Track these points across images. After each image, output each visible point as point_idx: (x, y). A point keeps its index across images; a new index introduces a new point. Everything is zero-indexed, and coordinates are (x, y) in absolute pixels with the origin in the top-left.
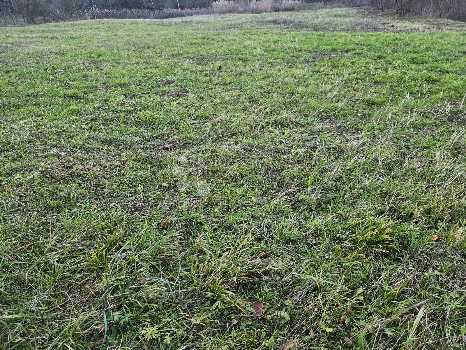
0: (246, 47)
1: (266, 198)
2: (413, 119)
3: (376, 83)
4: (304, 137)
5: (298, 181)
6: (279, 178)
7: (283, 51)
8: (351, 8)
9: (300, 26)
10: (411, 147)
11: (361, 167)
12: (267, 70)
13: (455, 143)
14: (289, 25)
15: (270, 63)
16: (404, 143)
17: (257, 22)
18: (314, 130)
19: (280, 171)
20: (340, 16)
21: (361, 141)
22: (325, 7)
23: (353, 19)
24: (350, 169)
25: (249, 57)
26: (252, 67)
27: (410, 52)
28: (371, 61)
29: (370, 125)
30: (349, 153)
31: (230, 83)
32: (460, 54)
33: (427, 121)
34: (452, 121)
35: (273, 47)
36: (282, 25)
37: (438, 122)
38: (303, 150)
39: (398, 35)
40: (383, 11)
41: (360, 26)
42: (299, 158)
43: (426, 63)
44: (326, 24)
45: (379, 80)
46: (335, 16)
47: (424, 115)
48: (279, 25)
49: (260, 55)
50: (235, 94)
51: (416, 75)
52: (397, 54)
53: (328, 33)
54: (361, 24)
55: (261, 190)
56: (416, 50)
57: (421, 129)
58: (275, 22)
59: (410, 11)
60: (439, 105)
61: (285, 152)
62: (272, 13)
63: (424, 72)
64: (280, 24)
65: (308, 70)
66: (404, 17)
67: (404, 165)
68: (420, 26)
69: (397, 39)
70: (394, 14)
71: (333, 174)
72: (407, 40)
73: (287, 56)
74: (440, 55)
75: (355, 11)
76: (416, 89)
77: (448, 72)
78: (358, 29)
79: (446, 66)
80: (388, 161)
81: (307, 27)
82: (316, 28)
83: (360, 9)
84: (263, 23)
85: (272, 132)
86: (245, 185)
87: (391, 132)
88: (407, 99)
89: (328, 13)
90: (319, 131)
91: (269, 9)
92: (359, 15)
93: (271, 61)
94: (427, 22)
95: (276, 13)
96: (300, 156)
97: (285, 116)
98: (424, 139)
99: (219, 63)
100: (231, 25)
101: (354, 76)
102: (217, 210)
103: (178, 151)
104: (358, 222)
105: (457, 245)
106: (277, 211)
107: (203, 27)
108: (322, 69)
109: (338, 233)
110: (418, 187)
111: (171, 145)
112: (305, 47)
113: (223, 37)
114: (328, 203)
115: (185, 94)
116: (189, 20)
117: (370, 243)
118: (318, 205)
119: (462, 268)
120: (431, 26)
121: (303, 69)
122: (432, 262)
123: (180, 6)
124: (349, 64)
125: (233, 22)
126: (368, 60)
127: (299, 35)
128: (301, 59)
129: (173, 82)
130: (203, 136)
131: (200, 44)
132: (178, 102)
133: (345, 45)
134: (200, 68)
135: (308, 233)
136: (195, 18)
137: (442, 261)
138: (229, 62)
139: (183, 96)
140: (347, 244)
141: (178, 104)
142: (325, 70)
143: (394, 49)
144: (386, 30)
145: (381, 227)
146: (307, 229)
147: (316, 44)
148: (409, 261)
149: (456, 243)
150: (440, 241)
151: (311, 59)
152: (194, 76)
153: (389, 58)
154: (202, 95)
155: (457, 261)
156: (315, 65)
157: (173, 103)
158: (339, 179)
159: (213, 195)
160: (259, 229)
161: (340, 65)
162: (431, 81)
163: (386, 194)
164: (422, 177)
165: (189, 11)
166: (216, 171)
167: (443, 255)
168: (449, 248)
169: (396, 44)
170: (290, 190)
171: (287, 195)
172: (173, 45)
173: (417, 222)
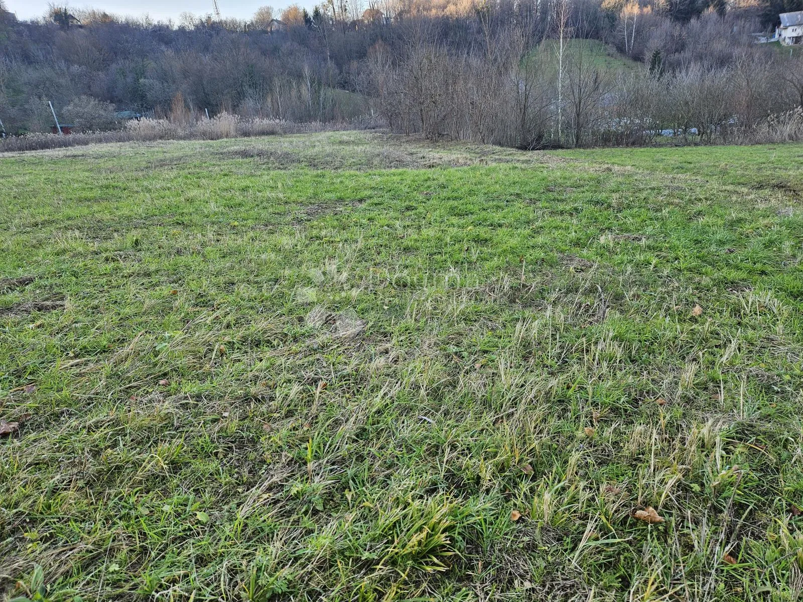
0: (190, 201)
1: (226, 507)
2: (462, 307)
3: (407, 250)
4: (298, 362)
5: (289, 455)
6: (252, 456)
7: (257, 205)
8: (362, 132)
9: (285, 160)
10: (465, 354)
11: (396, 403)
12: (229, 241)
13: (522, 338)
14: (269, 158)
15: (234, 227)
16: (455, 349)
17: (212, 153)
18: (315, 346)
19: (254, 442)
20: (348, 143)
21: (392, 354)
22: (324, 129)
23: (368, 148)
24: (378, 412)
25: (196, 218)
26: (199, 235)
27: (449, 199)
28: (397, 214)
29: (403, 324)
30: (374, 381)
31: (157, 271)
32: (513, 197)
33: (481, 307)
34: (515, 302)
35: (239, 198)
36: (257, 158)
37: (496, 307)
38: (296, 388)
39: (430, 173)
40: (408, 135)
41: (378, 159)
42: (289, 406)
43: (472, 213)
44: (328, 155)
45: (410, 244)
46: (341, 143)
47: (477, 297)
48: (251, 159)
49: (215, 214)
50: (166, 292)
51: (460, 234)
52: (431, 202)
53: (329, 172)
54: (379, 155)
55: (216, 493)
56: (455, 194)
57: (475, 321)
58: (245, 154)
59: (443, 135)
60: (494, 279)
61: (263, 398)
62: (238, 139)
63: (470, 228)
64: (252, 156)
65: (300, 237)
66: (437, 144)
67: (458, 389)
68: (459, 156)
69: (429, 178)
70: (424, 140)
71: (348, 429)
72: (442, 180)
73: (264, 214)
74: (487, 201)
75: (368, 135)
76: (463, 255)
77: (500, 226)
78: (375, 163)
79: (497, 217)
80: (435, 385)
81: (299, 162)
82: (312, 163)
83: (376, 132)
84: (223, 155)
85: (239, 361)
86: (183, 488)
87: (435, 332)
88: (453, 273)
89: (329, 138)
90: (323, 347)
91: (233, 133)
92: (376, 141)
93: (236, 223)
94: (468, 150)
95: (246, 138)
96: (292, 401)
97: (263, 325)
98: (480, 337)
99: (135, 234)
100: (164, 160)
101: (373, 241)
102: (114, 567)
103: (32, 436)
104: (396, 519)
105: (548, 523)
106: (249, 531)
107: (110, 165)
108: (323, 233)
109: (365, 550)
110: (482, 424)
111: (15, 425)
112: (294, 197)
113: (145, 183)
114: (345, 487)
115: (58, 303)
116: (80, 153)
117: (420, 557)
118: (328, 498)
119: (560, 564)
120: (473, 155)
121: (292, 234)
122: (518, 566)
123: (61, 128)
124: (365, 221)
125: (168, 155)
126: (392, 214)
127: (284, 177)
128: (289, 218)
129: (31, 280)
130: (93, 391)
131: (96, 200)
132: (38, 323)
133: (356, 190)
134: (95, 246)
135: (310, 566)
136: (93, 148)
137: (530, 559)
138: (156, 231)
139: (54, 307)
140: (381, 570)
141: (39, 327)
142: (328, 234)
143: (426, 194)
144: (415, 164)
145: (434, 520)
146: (309, 559)
147: (310, 191)
148: (484, 574)
149: (546, 519)
150: (524, 521)
151: (304, 217)
152: (81, 264)
153: (421, 209)
154: (97, 301)
155: (551, 552)
156: (312, 227)
157: (26, 327)
158: (362, 434)
159: (109, 528)
160: (212, 586)
161: (352, 224)
162: (481, 241)
163: (437, 447)
164: (486, 403)
165: (81, 135)
166: (118, 468)
167: (531, 547)
168: (537, 531)
169: (429, 187)
170: (275, 479)
171: (269, 489)
172: (38, 204)
173: (488, 491)
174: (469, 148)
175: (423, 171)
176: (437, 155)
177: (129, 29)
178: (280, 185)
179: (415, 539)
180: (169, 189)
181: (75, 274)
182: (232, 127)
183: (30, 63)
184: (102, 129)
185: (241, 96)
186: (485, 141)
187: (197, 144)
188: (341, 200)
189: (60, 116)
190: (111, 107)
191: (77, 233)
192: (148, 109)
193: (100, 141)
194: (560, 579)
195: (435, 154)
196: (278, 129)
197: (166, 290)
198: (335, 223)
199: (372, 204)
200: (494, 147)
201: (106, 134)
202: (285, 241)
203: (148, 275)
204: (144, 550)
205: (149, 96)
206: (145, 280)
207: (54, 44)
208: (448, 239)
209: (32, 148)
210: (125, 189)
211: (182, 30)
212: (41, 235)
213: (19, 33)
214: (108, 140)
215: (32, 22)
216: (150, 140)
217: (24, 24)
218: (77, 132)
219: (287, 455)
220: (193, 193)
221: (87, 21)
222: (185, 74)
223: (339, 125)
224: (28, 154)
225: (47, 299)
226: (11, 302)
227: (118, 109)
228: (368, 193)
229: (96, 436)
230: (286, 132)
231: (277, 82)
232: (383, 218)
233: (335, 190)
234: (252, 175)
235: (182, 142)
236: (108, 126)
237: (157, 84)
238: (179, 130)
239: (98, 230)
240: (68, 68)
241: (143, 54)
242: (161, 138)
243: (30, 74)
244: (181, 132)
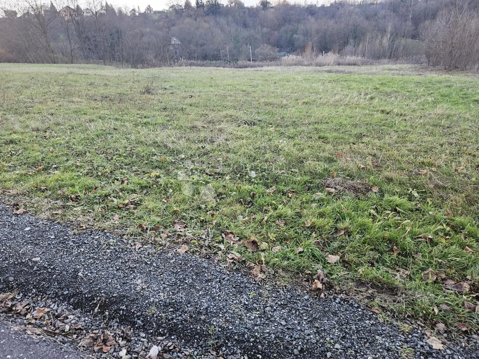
70: (443, 70)
123: (252, 59)
165: (261, 63)
177: (294, 8)
183: (246, 27)
184: (270, 60)
185: (346, 43)
189: (253, 54)
190: (277, 50)
192: (294, 51)
193: (269, 65)
201: (272, 62)
205: (296, 44)
207: (258, 17)
211: (323, 7)
213: (244, 12)
214: (271, 65)
215: (251, 7)
216: (290, 66)
217: (248, 8)
218: (259, 61)
221: (275, 4)
222: (317, 32)
227: (279, 51)
231: (368, 36)
235: (304, 67)
236: (273, 59)
237: (301, 38)
240: (262, 30)
241: (298, 21)
242: (295, 65)
243: (245, 33)
244: (306, 63)
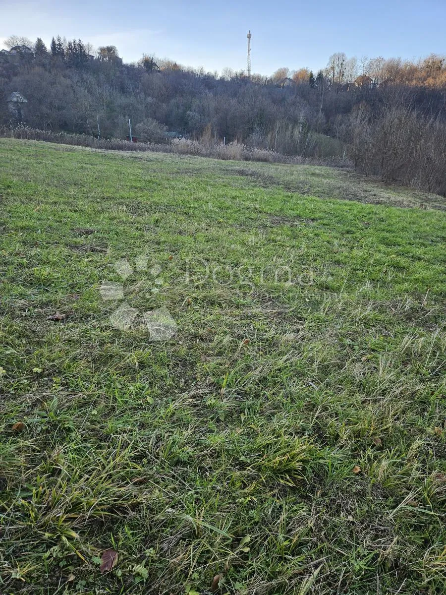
0: (197, 200)
1: (165, 399)
2: (366, 313)
3: (337, 262)
4: (235, 322)
5: (212, 379)
6: (189, 373)
7: (239, 211)
8: (332, 168)
9: (269, 181)
10: (356, 348)
11: (293, 367)
12: (214, 231)
13: (407, 348)
14: (257, 178)
15: (220, 223)
16: (351, 342)
17: (221, 169)
18: (249, 314)
19: (193, 365)
20: (318, 175)
21: (301, 333)
22: (303, 163)
23: (332, 181)
24: (279, 370)
25: (197, 212)
26: (196, 224)
27: (383, 230)
28: (338, 235)
29: (316, 314)
30: (282, 348)
31: (165, 242)
32: (438, 239)
33: (382, 317)
34: (411, 320)
35: (229, 203)
36: (249, 177)
37: (394, 320)
38: (228, 339)
39: (375, 208)
40: (367, 176)
41: (338, 191)
42: (220, 348)
43: (399, 245)
44: (300, 183)
45: (341, 258)
46: (313, 174)
47: (381, 309)
48: (245, 177)
49: (210, 211)
50: (166, 257)
51: (383, 259)
52: (369, 230)
53: (297, 195)
54: (339, 188)
55: (162, 389)
56: (390, 228)
57: (373, 326)
58: (242, 173)
59: (396, 180)
60: (399, 299)
61: (206, 339)
62: (241, 162)
63: (393, 256)
64: (247, 175)
65: (262, 237)
66: (390, 187)
67: (343, 370)
68: (405, 199)
69: (373, 212)
70: (379, 182)
71: (255, 374)
72: (383, 215)
73: (242, 217)
74: (415, 238)
75: (335, 171)
76: (381, 275)
77: (420, 259)
78: (335, 193)
79: (419, 252)
80: (326, 363)
81: (278, 184)
82: (288, 187)
83: (342, 170)
84: (227, 172)
85: (198, 311)
86: (143, 380)
87: (338, 326)
88: (368, 287)
89: (305, 170)
90: (255, 316)
91: (238, 157)
92: (340, 177)
93: (222, 220)
94: (414, 195)
95: (246, 162)
96: (223, 346)
97: (219, 292)
98: (373, 339)
99: (158, 216)
100: (189, 169)
101: (314, 251)
102: (95, 412)
103: (71, 324)
104: (270, 442)
105: (380, 482)
106: (175, 418)
107: (155, 167)
108: (279, 238)
109: (243, 455)
110: (353, 401)
111: (64, 315)
112: (267, 209)
113: (173, 183)
114: (242, 411)
115: (104, 249)
116: (140, 156)
117: (278, 472)
118: (229, 414)
119: (379, 513)
120: (417, 200)
121: (256, 235)
122: (347, 503)
123: (132, 138)
124: (311, 235)
125: (192, 166)
126: (334, 234)
127: (264, 193)
128: (258, 223)
129: (92, 232)
130: (109, 307)
131: (141, 189)
132: (90, 259)
133: (312, 212)
134: (132, 218)
135: (205, 452)
136: (148, 154)
137: (358, 502)
138: (171, 216)
139: (101, 251)
140: (249, 471)
141: (90, 261)
142: (282, 240)
143: (366, 224)
144: (367, 199)
145: (295, 452)
146: (206, 447)
147: (279, 207)
148: (320, 499)
149: (379, 479)
150: (362, 475)
151: (269, 224)
152: (122, 228)
153: (358, 234)
154: (125, 253)
155: (376, 503)
156: (272, 232)
157: (83, 260)
158: (263, 381)
159: (98, 390)
160: (145, 443)
161: (301, 236)
162: (399, 268)
163: (314, 406)
164: (361, 387)
165: (142, 145)
166: (111, 356)
167: (361, 495)
168: (370, 485)
169: (370, 219)
170: (199, 391)
171: (194, 397)
172: (107, 185)
173: (342, 447)
174: (415, 194)
175: (369, 205)
176: (387, 195)
177: (188, 76)
178: (258, 199)
179: (278, 459)
180: (186, 189)
181: (117, 234)
182: (238, 152)
183: (124, 92)
184: (157, 143)
185: (251, 130)
186: (431, 191)
187: (213, 161)
188: (299, 217)
189: (133, 129)
190: (166, 128)
191: (125, 208)
192: (188, 132)
193: (153, 150)
194: (376, 523)
195: (385, 194)
196: (270, 158)
197: (166, 256)
198: (290, 233)
199: (322, 224)
200: (438, 196)
201: (158, 146)
202: (251, 239)
203: (158, 243)
204: (113, 409)
205: (190, 123)
206: (156, 246)
207: (141, 80)
208: (372, 261)
209: (113, 148)
210: (159, 185)
211: (222, 80)
212: (105, 206)
213: (121, 72)
214: (158, 150)
215: (131, 65)
216: (183, 154)
217: (126, 66)
218: (141, 142)
219: (211, 379)
220: (201, 195)
221: (164, 68)
222: (217, 110)
223: (315, 161)
224: (110, 152)
225: (98, 246)
226: (79, 242)
227: (169, 130)
228: (320, 215)
229: (104, 334)
230: (276, 161)
231: (278, 124)
232: (326, 235)
233: (297, 209)
234: (242, 189)
236: (161, 140)
237: (197, 116)
238: (204, 150)
239: (136, 209)
240: (145, 99)
241: (193, 94)
242: (191, 153)
243: (121, 100)
244: (204, 151)
